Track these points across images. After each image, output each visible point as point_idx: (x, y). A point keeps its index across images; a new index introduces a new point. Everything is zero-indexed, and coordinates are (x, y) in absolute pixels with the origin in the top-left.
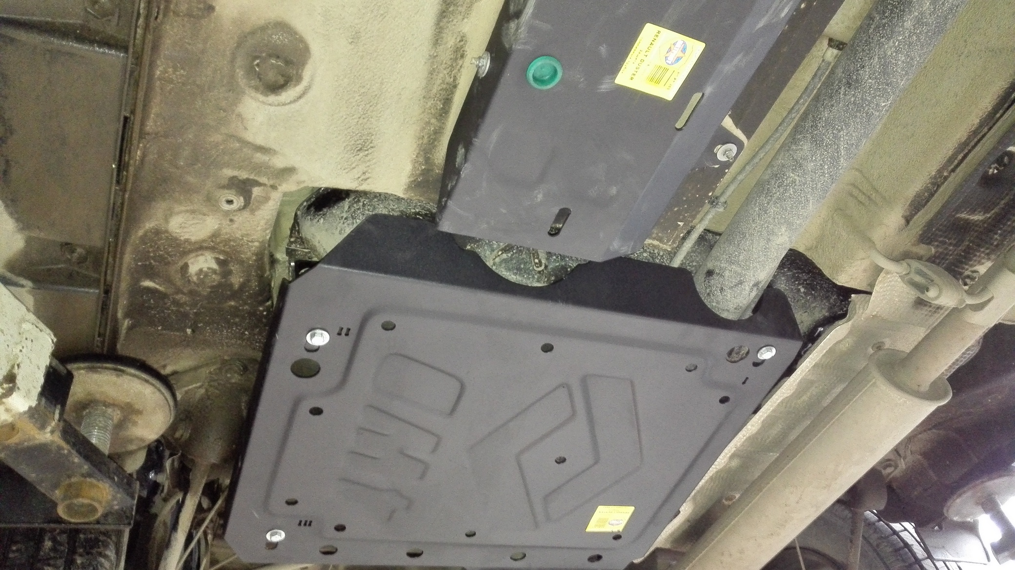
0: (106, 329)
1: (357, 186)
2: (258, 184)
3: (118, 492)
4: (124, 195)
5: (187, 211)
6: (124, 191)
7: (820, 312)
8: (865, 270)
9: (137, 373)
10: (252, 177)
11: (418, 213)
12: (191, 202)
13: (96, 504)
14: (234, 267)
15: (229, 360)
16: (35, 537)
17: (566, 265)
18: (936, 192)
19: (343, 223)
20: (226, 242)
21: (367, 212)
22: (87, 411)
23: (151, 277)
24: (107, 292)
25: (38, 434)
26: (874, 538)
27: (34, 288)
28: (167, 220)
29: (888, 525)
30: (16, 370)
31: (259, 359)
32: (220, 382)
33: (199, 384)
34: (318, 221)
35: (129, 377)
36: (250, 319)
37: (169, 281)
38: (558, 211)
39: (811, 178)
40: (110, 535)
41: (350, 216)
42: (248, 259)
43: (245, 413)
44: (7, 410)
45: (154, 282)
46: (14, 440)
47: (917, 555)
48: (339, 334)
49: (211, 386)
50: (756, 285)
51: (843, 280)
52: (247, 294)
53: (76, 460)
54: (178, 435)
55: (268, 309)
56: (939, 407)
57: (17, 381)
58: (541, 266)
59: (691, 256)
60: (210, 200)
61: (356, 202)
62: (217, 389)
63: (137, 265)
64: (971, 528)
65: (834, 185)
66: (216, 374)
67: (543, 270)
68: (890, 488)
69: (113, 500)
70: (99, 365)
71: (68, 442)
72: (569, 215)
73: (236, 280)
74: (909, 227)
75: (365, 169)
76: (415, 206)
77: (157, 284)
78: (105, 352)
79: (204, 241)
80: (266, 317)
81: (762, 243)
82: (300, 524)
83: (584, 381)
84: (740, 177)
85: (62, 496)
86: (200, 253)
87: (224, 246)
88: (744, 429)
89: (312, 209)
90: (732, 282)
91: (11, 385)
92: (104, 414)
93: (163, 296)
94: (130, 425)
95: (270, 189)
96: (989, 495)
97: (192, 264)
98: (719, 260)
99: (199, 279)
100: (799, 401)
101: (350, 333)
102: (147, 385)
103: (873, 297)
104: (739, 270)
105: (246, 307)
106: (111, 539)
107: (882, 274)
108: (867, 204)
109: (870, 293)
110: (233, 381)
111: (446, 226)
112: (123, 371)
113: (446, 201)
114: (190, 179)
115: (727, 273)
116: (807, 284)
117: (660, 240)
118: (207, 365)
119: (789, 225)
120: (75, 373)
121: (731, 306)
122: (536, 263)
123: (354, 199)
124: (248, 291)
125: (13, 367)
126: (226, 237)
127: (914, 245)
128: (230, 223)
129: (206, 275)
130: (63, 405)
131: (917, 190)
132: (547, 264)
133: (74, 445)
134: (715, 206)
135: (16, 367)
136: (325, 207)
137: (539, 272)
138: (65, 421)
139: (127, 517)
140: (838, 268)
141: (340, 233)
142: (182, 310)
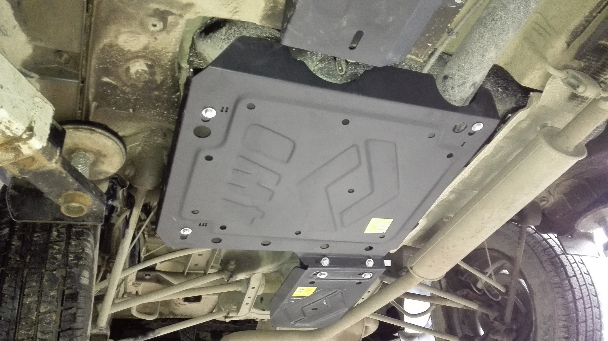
0: (83, 105)
1: (231, 16)
2: (172, 14)
3: (95, 200)
4: (91, 19)
5: (128, 32)
6: (92, 16)
7: (510, 105)
8: (540, 77)
9: (103, 132)
10: (168, 9)
11: (268, 37)
12: (131, 26)
13: (84, 207)
14: (157, 70)
15: (155, 130)
16: (47, 229)
17: (357, 72)
18: (587, 26)
19: (223, 42)
20: (153, 52)
21: (237, 35)
22: (75, 154)
23: (108, 76)
24: (83, 82)
25: (48, 163)
26: (531, 243)
27: (40, 79)
28: (116, 37)
29: (540, 235)
30: (33, 125)
31: (173, 129)
32: (151, 143)
33: (138, 143)
34: (207, 41)
35: (98, 134)
36: (167, 103)
37: (118, 78)
38: (355, 32)
39: (512, 15)
40: (90, 230)
41: (226, 38)
42: (166, 64)
43: (166, 162)
44: (30, 148)
45: (109, 78)
46: (34, 167)
47: (557, 252)
48: (222, 111)
49: (145, 145)
50: (474, 84)
51: (526, 83)
52: (165, 87)
53: (71, 180)
54: (127, 173)
55: (178, 97)
56: (579, 161)
57: (34, 131)
58: (342, 71)
59: (434, 68)
60: (143, 25)
61: (230, 29)
62: (149, 147)
63: (99, 67)
64: (589, 237)
65: (526, 20)
66: (148, 138)
67: (343, 75)
68: (543, 215)
69: (93, 205)
70: (81, 127)
71: (65, 169)
72: (362, 35)
73: (159, 78)
74: (569, 49)
75: (236, 5)
76: (266, 32)
77: (112, 80)
78: (83, 119)
79: (139, 51)
80: (177, 102)
81: (479, 57)
82: (200, 225)
83: (367, 143)
84: (467, 16)
85: (63, 202)
86: (136, 60)
87: (151, 55)
88: (460, 175)
89: (203, 34)
90: (459, 83)
91: (31, 133)
92: (84, 157)
93: (115, 87)
94: (100, 164)
95: (178, 17)
96: (603, 217)
97: (132, 67)
98: (452, 69)
99: (137, 77)
100: (493, 159)
101: (228, 110)
102: (109, 139)
103: (543, 94)
104: (464, 75)
105: (165, 96)
106: (90, 231)
107: (551, 79)
108: (544, 35)
109: (541, 92)
110: (158, 142)
111: (286, 42)
112: (94, 131)
113: (287, 25)
114: (130, 10)
115: (456, 77)
116: (504, 87)
117: (417, 55)
118: (142, 132)
119: (497, 45)
120: (67, 131)
121: (458, 98)
122: (340, 70)
123: (228, 27)
124: (166, 85)
125: (31, 122)
126: (152, 49)
127: (571, 60)
128: (155, 40)
129: (141, 75)
130: (61, 147)
131: (576, 25)
132: (346, 71)
133: (69, 171)
134: (450, 35)
135: (33, 123)
136: (210, 32)
137: (342, 76)
138: (63, 157)
139: (100, 218)
140: (523, 75)
141: (221, 49)
142: (127, 97)
